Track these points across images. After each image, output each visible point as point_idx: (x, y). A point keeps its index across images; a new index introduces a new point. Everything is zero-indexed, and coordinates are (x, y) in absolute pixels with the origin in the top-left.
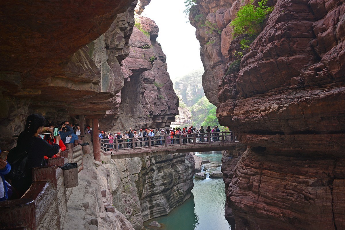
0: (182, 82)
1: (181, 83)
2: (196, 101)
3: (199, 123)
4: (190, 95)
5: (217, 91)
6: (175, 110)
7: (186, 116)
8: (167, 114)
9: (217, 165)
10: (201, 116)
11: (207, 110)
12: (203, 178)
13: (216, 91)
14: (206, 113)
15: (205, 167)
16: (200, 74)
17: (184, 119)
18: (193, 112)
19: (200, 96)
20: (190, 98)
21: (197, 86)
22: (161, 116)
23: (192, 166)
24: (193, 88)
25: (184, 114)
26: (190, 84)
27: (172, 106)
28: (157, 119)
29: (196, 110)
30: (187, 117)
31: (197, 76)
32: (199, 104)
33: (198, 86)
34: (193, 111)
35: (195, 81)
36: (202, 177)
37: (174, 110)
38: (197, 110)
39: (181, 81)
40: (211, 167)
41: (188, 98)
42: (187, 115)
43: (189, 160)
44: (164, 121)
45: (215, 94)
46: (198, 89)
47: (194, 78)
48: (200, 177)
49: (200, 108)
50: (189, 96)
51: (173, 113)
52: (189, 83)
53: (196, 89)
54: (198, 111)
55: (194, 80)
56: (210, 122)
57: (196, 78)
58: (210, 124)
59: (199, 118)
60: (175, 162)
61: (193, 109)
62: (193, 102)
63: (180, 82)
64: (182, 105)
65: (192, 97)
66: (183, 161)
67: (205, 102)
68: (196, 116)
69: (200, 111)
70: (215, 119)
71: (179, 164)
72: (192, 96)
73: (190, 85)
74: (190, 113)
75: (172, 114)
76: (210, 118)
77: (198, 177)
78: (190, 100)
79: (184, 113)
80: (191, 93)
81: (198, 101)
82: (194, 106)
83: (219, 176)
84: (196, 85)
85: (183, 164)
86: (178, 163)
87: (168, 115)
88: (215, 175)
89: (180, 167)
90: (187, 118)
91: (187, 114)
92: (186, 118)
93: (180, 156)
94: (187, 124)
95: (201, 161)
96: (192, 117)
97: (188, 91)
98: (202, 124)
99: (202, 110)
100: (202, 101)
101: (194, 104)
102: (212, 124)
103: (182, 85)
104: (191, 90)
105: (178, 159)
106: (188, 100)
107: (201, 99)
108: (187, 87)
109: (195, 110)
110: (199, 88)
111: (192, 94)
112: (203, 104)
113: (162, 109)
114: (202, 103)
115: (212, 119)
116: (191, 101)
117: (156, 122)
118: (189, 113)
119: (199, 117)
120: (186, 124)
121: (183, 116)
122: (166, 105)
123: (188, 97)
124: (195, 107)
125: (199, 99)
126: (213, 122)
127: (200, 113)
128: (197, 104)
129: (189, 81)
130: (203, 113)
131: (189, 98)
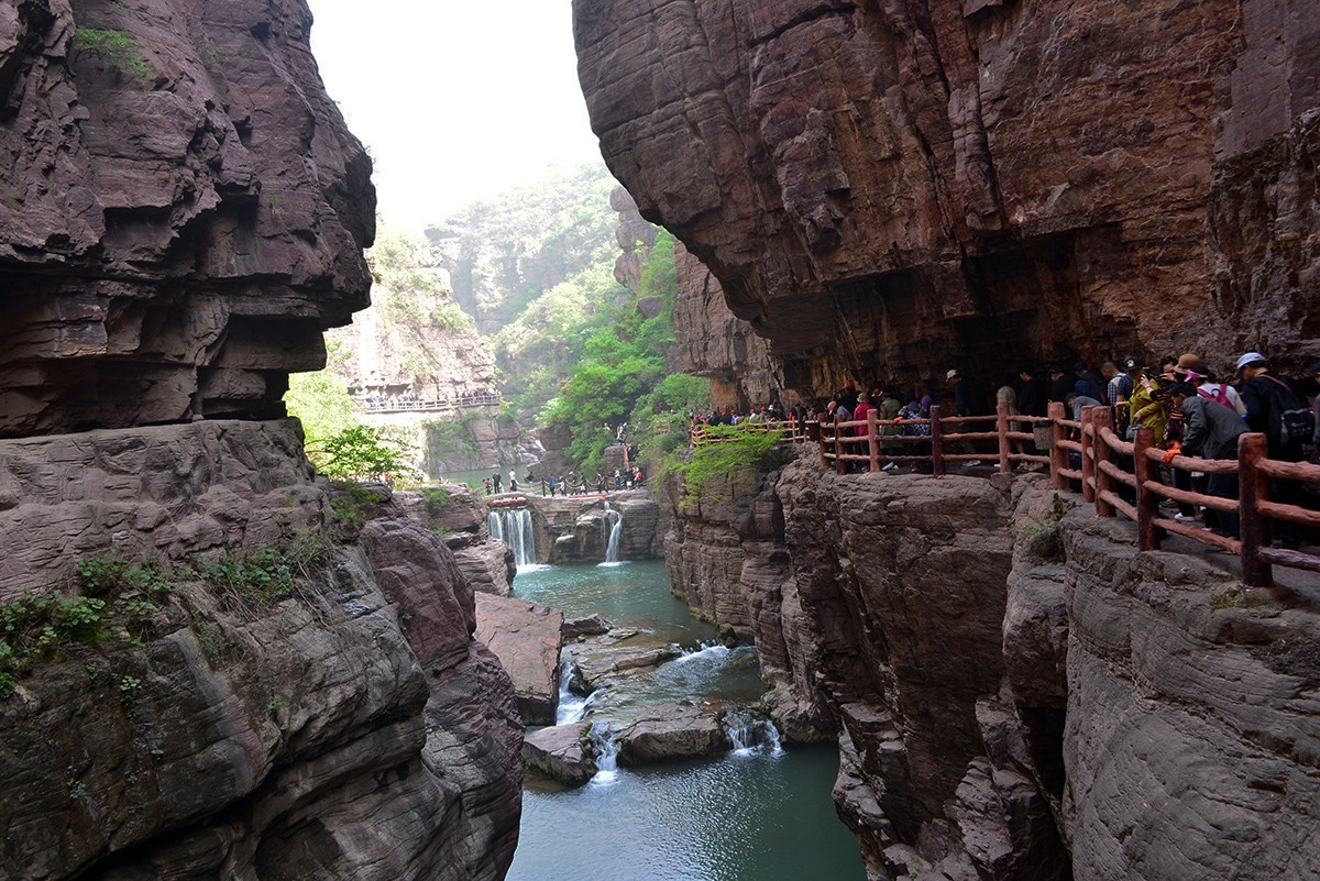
0: (455, 228)
1: (452, 234)
2: (517, 311)
3: (530, 407)
4: (489, 284)
5: (711, 94)
6: (312, 242)
7: (469, 369)
8: (222, 274)
9: (652, 653)
10: (541, 373)
11: (568, 345)
12: (579, 772)
13: (709, 102)
14: (564, 361)
15: (577, 671)
16: (532, 195)
17: (458, 383)
18: (502, 357)
19: (532, 291)
20: (492, 296)
21: (523, 249)
22: (114, 288)
23: (500, 780)
24: (501, 254)
25: (458, 362)
26: (489, 235)
27: (277, 199)
28: (57, 312)
29: (516, 346)
30: (476, 376)
31: (521, 204)
32: (530, 323)
33: (527, 246)
34: (506, 352)
35: (510, 226)
36: (567, 771)
37: (304, 247)
38: (520, 346)
39: (450, 223)
40: (617, 669)
41: (483, 296)
42: (474, 366)
43: (466, 727)
44: (173, 347)
45: (693, 125)
46: (525, 261)
47: (509, 212)
48: (556, 767)
49: (536, 338)
50: (485, 289)
51: (286, 271)
52: (487, 232)
53: (518, 261)
54: (524, 355)
55: (510, 219)
56: (588, 398)
57: (514, 214)
58: (588, 406)
59: (531, 385)
60: (311, 798)
61: (504, 345)
62: (505, 315)
63: (448, 227)
64: (451, 319)
65: (498, 295)
66: (409, 763)
67: (559, 312)
68: (519, 375)
69: (535, 352)
70: (614, 379)
71: (360, 808)
72: (501, 291)
73: (488, 241)
74: (491, 359)
75: (287, 277)
76: (588, 378)
77: (544, 766)
78: (491, 305)
79: (460, 354)
80: (494, 275)
81: (527, 308)
82: (507, 330)
83: (682, 750)
84: (516, 243)
85: (407, 792)
86: (348, 794)
87: (232, 287)
88: (658, 747)
89: (363, 840)
90: (475, 380)
91: (473, 361)
92: (469, 381)
93: (365, 724)
94: (477, 410)
95: (552, 635)
96: (500, 376)
97: (483, 269)
98: (543, 410)
99: (547, 345)
100: (543, 310)
101: (507, 324)
102: (602, 408)
103: (457, 239)
104: (496, 262)
105: (347, 752)
106: (483, 305)
107: (539, 300)
108: (475, 249)
109: (512, 348)
110: (528, 254)
111: (499, 280)
112: (550, 319)
113: (120, 200)
114: (543, 320)
115: (600, 381)
116: (493, 310)
117: (33, 351)
118: (482, 354)
119: (532, 381)
120: (471, 410)
121: (454, 372)
122: (180, 162)
123: (480, 295)
124: (515, 335)
125: (529, 300)
126: (608, 398)
127: (536, 361)
128: (519, 322)
129: (486, 225)
130: (547, 362)
131: (487, 298)
